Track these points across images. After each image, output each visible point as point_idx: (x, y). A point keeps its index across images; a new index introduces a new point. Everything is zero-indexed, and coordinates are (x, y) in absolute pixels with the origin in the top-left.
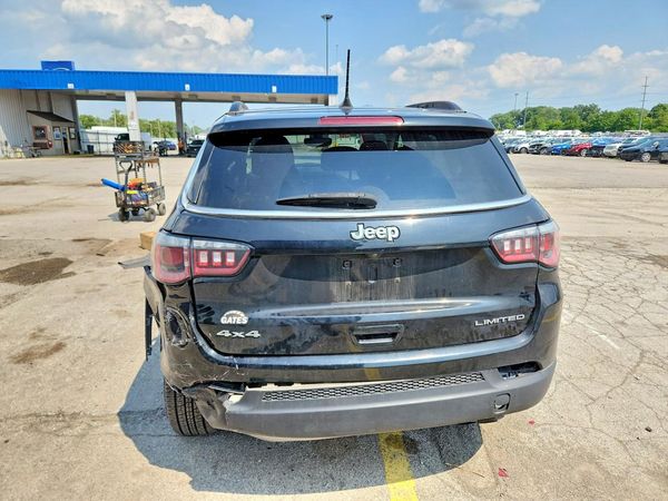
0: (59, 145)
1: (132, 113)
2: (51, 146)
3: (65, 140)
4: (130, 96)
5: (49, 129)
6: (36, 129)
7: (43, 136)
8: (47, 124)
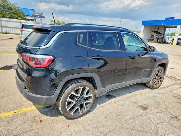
0: (156, 40)
1: (177, 32)
2: (154, 40)
3: (158, 38)
4: (179, 27)
5: (155, 36)
6: (152, 35)
7: (153, 37)
8: (155, 34)
